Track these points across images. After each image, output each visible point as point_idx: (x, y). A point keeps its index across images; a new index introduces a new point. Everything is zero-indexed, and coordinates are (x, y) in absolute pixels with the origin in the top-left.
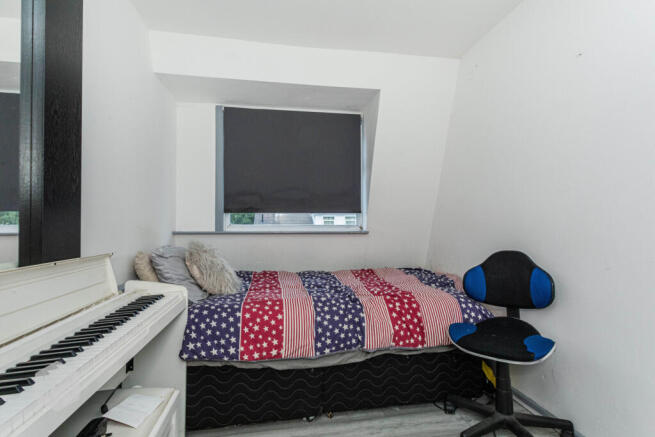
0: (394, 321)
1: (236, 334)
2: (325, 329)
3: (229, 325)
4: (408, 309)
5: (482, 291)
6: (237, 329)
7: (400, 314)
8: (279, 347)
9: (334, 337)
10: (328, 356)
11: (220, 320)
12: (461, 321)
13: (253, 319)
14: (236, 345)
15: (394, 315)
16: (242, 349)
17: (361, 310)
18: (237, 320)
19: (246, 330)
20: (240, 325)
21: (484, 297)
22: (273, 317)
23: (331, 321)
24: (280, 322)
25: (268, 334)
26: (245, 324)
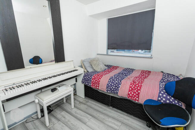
0: (129, 91)
1: (91, 81)
2: (109, 86)
3: (90, 79)
4: (136, 89)
5: (173, 92)
6: (91, 80)
7: (132, 89)
8: (98, 87)
9: (110, 89)
10: (109, 93)
11: (89, 77)
12: (157, 100)
13: (94, 79)
14: (90, 83)
15: (130, 89)
16: (91, 84)
17: (120, 84)
18: (91, 78)
19: (93, 81)
20: (92, 79)
21: (172, 95)
22: (98, 79)
23: (111, 85)
24: (100, 81)
25: (96, 83)
26: (93, 79)
